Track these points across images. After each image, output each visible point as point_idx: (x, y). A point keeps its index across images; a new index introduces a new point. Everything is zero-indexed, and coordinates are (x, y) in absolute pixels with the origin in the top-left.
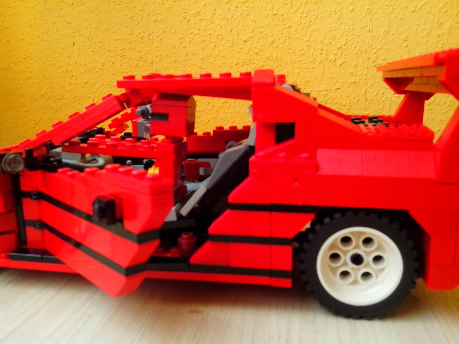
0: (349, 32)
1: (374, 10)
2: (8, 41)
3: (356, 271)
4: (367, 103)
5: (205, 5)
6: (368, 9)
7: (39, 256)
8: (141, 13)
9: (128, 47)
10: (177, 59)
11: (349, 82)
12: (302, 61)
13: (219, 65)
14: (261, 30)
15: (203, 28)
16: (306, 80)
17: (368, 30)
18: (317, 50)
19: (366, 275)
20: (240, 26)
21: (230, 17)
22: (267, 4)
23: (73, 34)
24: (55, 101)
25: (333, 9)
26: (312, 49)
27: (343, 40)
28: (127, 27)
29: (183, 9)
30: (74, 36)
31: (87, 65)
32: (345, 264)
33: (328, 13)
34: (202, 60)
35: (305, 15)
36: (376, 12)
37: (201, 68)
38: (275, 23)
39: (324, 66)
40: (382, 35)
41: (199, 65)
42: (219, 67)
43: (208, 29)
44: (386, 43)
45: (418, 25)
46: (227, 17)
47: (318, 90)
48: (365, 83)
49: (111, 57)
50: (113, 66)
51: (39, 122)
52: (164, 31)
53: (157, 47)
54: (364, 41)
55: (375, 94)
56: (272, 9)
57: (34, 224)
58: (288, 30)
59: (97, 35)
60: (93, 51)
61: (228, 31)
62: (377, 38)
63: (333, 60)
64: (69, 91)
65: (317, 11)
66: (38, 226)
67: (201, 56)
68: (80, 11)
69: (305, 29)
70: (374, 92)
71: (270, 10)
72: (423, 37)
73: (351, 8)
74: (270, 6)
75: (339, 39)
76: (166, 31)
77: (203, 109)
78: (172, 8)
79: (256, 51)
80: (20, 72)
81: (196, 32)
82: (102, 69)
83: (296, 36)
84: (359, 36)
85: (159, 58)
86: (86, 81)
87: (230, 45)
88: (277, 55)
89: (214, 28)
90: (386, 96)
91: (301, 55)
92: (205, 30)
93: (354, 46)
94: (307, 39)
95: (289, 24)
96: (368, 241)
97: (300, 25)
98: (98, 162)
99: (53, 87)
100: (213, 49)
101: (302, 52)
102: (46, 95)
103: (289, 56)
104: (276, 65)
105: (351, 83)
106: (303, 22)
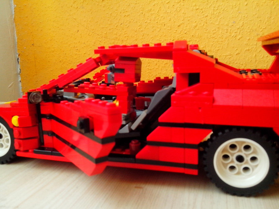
0: (244, 18)
1: (261, 4)
2: (41, 30)
3: (240, 166)
4: (257, 63)
5: (154, 5)
6: (257, 3)
7: (50, 152)
8: (116, 11)
9: (109, 32)
10: (137, 38)
11: (245, 50)
12: (215, 37)
13: (163, 41)
14: (188, 19)
15: (153, 19)
16: (217, 49)
17: (257, 16)
18: (224, 30)
19: (246, 169)
20: (175, 17)
21: (169, 11)
22: (192, 3)
23: (78, 25)
24: (67, 65)
25: (234, 5)
26: (221, 29)
27: (241, 23)
28: (108, 20)
29: (141, 8)
31: (85, 43)
32: (232, 161)
33: (231, 7)
34: (153, 38)
35: (216, 9)
36: (262, 5)
38: (197, 14)
39: (228, 40)
40: (266, 20)
41: (150, 41)
43: (156, 19)
44: (269, 24)
46: (167, 12)
47: (225, 55)
48: (255, 50)
49: (99, 38)
50: (100, 44)
52: (130, 22)
54: (254, 24)
55: (262, 57)
56: (196, 6)
57: (48, 133)
58: (205, 18)
59: (91, 25)
60: (89, 35)
61: (168, 20)
62: (263, 21)
63: (234, 36)
64: (75, 58)
65: (224, 6)
66: (50, 134)
67: (151, 36)
68: (82, 11)
69: (216, 17)
70: (261, 55)
71: (194, 6)
73: (246, 4)
74: (194, 4)
75: (238, 23)
76: (131, 22)
77: (153, 68)
79: (185, 32)
80: (48, 48)
81: (149, 22)
82: (94, 45)
83: (211, 22)
84: (252, 20)
85: (127, 38)
86: (85, 53)
87: (169, 29)
88: (199, 34)
89: (159, 19)
90: (269, 58)
91: (214, 33)
93: (248, 27)
94: (218, 23)
95: (206, 15)
96: (247, 147)
97: (213, 15)
98: (85, 98)
99: (66, 57)
100: (159, 32)
101: (214, 32)
102: (63, 61)
103: (206, 35)
104: (198, 40)
105: (246, 50)
106: (215, 13)
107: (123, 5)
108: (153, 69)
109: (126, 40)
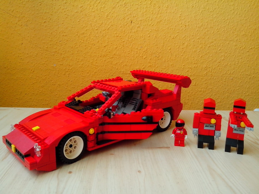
0: (148, 45)
1: (158, 37)
5: (86, 30)
6: (156, 36)
8: (56, 31)
9: (50, 46)
10: (73, 53)
12: (129, 56)
13: (93, 56)
14: (111, 42)
15: (85, 40)
17: (156, 45)
18: (135, 52)
20: (102, 40)
21: (98, 36)
22: (114, 31)
24: (12, 70)
25: (142, 36)
26: (133, 51)
27: (146, 48)
28: (49, 37)
29: (77, 31)
30: (22, 40)
31: (29, 54)
33: (140, 37)
35: (130, 37)
37: (85, 57)
38: (117, 40)
39: (138, 59)
40: (161, 47)
42: (93, 57)
44: (163, 50)
45: (175, 44)
46: (96, 36)
48: (154, 66)
49: (41, 50)
50: (42, 55)
51: (3, 80)
53: (64, 47)
58: (123, 43)
59: (34, 40)
60: (32, 47)
61: (97, 42)
62: (159, 48)
63: (142, 56)
64: (19, 66)
65: (135, 36)
67: (84, 52)
68: (26, 29)
69: (130, 43)
71: (115, 34)
72: (177, 49)
73: (149, 35)
75: (144, 48)
76: (68, 40)
78: (71, 30)
79: (109, 51)
81: (82, 41)
82: (36, 56)
83: (127, 46)
84: (152, 47)
85: (65, 52)
86: (28, 61)
87: (98, 48)
88: (118, 53)
89: (90, 40)
91: (129, 54)
92: (87, 41)
93: (150, 51)
94: (131, 47)
95: (123, 41)
99: (11, 64)
100: (90, 49)
101: (129, 52)
102: (7, 67)
103: (123, 54)
104: (118, 57)
105: (149, 66)
106: (129, 40)
107: (62, 27)
108: (86, 76)
109: (64, 54)
